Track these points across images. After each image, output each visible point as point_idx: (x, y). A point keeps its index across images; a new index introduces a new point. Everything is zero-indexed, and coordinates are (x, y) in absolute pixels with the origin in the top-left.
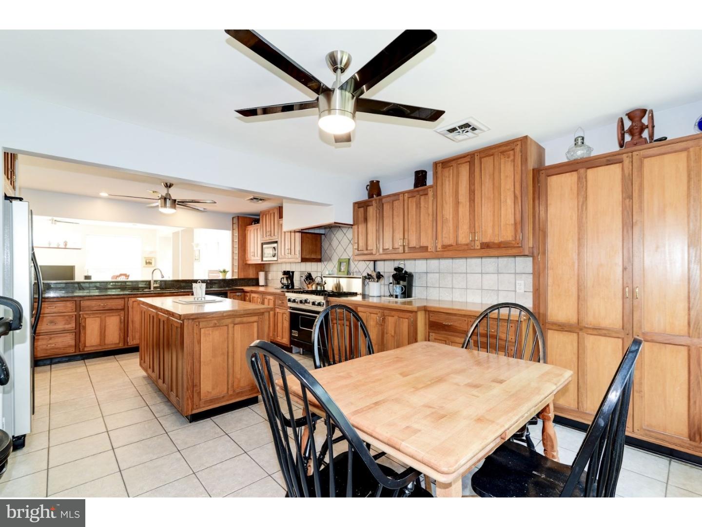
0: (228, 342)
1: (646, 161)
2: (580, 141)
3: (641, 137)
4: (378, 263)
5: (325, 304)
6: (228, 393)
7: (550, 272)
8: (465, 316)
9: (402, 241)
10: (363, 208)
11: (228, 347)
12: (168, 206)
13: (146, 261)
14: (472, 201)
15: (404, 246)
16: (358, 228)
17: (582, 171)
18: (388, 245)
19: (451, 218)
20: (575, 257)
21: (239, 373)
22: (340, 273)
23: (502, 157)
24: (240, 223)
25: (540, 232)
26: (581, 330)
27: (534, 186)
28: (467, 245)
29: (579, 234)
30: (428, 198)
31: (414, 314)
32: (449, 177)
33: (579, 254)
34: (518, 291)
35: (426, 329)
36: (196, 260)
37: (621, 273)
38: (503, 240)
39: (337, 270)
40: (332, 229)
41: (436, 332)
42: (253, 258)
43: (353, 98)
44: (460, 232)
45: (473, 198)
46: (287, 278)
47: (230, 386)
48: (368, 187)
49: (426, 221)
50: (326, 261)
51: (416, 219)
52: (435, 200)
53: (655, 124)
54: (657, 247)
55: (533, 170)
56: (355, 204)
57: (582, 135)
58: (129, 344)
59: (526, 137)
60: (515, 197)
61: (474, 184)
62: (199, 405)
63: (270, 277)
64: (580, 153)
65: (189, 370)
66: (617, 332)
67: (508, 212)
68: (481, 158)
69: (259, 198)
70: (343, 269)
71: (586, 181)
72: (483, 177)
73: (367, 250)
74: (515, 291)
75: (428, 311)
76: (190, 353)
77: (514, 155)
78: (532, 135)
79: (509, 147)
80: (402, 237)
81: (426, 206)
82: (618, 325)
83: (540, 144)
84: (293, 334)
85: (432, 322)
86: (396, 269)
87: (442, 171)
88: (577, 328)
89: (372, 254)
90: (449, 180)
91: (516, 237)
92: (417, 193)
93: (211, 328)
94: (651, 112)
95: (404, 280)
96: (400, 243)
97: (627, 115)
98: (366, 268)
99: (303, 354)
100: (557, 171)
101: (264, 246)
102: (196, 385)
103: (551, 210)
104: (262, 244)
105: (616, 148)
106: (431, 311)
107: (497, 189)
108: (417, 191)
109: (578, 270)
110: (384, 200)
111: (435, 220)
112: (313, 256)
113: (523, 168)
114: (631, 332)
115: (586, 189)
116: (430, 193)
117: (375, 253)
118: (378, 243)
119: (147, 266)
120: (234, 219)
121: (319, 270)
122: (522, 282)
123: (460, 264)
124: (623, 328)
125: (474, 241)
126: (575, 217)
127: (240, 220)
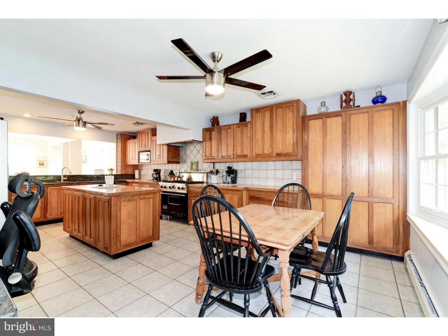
0: (136, 210)
1: (352, 116)
2: (323, 104)
3: (350, 105)
4: (216, 164)
5: (186, 188)
6: (136, 240)
7: (310, 168)
8: (268, 192)
9: (233, 151)
10: (209, 132)
11: (136, 213)
12: (80, 125)
13: (40, 163)
14: (272, 131)
15: (234, 154)
16: (206, 143)
17: (325, 119)
18: (224, 154)
19: (260, 140)
20: (321, 160)
21: (143, 228)
22: (192, 170)
23: (287, 109)
24: (122, 138)
25: (305, 148)
26: (324, 197)
27: (302, 125)
28: (269, 154)
29: (323, 149)
30: (248, 128)
31: (241, 192)
32: (259, 118)
33: (323, 160)
34: (293, 179)
35: (247, 200)
36: (83, 162)
37: (341, 169)
38: (287, 152)
39: (190, 168)
40: (186, 144)
41: (253, 201)
42: (132, 161)
43: (224, 77)
44: (265, 147)
45: (272, 130)
46: (156, 174)
47: (137, 236)
48: (212, 120)
49: (247, 141)
50: (182, 163)
51: (241, 140)
52: (252, 129)
53: (355, 99)
54: (356, 157)
55: (302, 116)
56: (204, 129)
57: (324, 101)
58: (48, 218)
59: (299, 100)
60: (293, 130)
61: (273, 122)
62: (120, 248)
63: (142, 173)
64: (323, 110)
65: (114, 227)
66: (340, 197)
67: (290, 137)
68: (276, 109)
69: (140, 123)
70: (194, 168)
71: (326, 124)
72: (277, 118)
73: (211, 156)
74: (292, 179)
75: (248, 190)
76: (115, 217)
77: (293, 108)
78: (301, 99)
79: (290, 104)
80: (233, 150)
81: (247, 132)
82: (340, 194)
83: (305, 103)
84: (163, 208)
85: (251, 196)
86: (228, 168)
87: (255, 114)
88: (321, 196)
89: (214, 159)
90: (259, 119)
91: (294, 150)
92: (241, 125)
93: (127, 202)
94: (354, 93)
95: (233, 174)
96: (232, 153)
97: (344, 93)
98: (208, 167)
99: (169, 220)
100: (314, 118)
101: (140, 154)
102: (118, 236)
103: (311, 137)
104: (139, 152)
105: (339, 109)
106: (250, 190)
107: (284, 125)
108: (242, 124)
109: (323, 167)
110: (222, 128)
111: (252, 140)
112: (174, 160)
113: (298, 116)
114: (346, 196)
115: (326, 128)
116: (249, 125)
117: (216, 158)
118: (218, 153)
119: (40, 166)
120: (118, 135)
121: (178, 168)
122: (296, 174)
123: (263, 164)
124: (342, 195)
125: (273, 152)
126: (321, 141)
127: (122, 136)
